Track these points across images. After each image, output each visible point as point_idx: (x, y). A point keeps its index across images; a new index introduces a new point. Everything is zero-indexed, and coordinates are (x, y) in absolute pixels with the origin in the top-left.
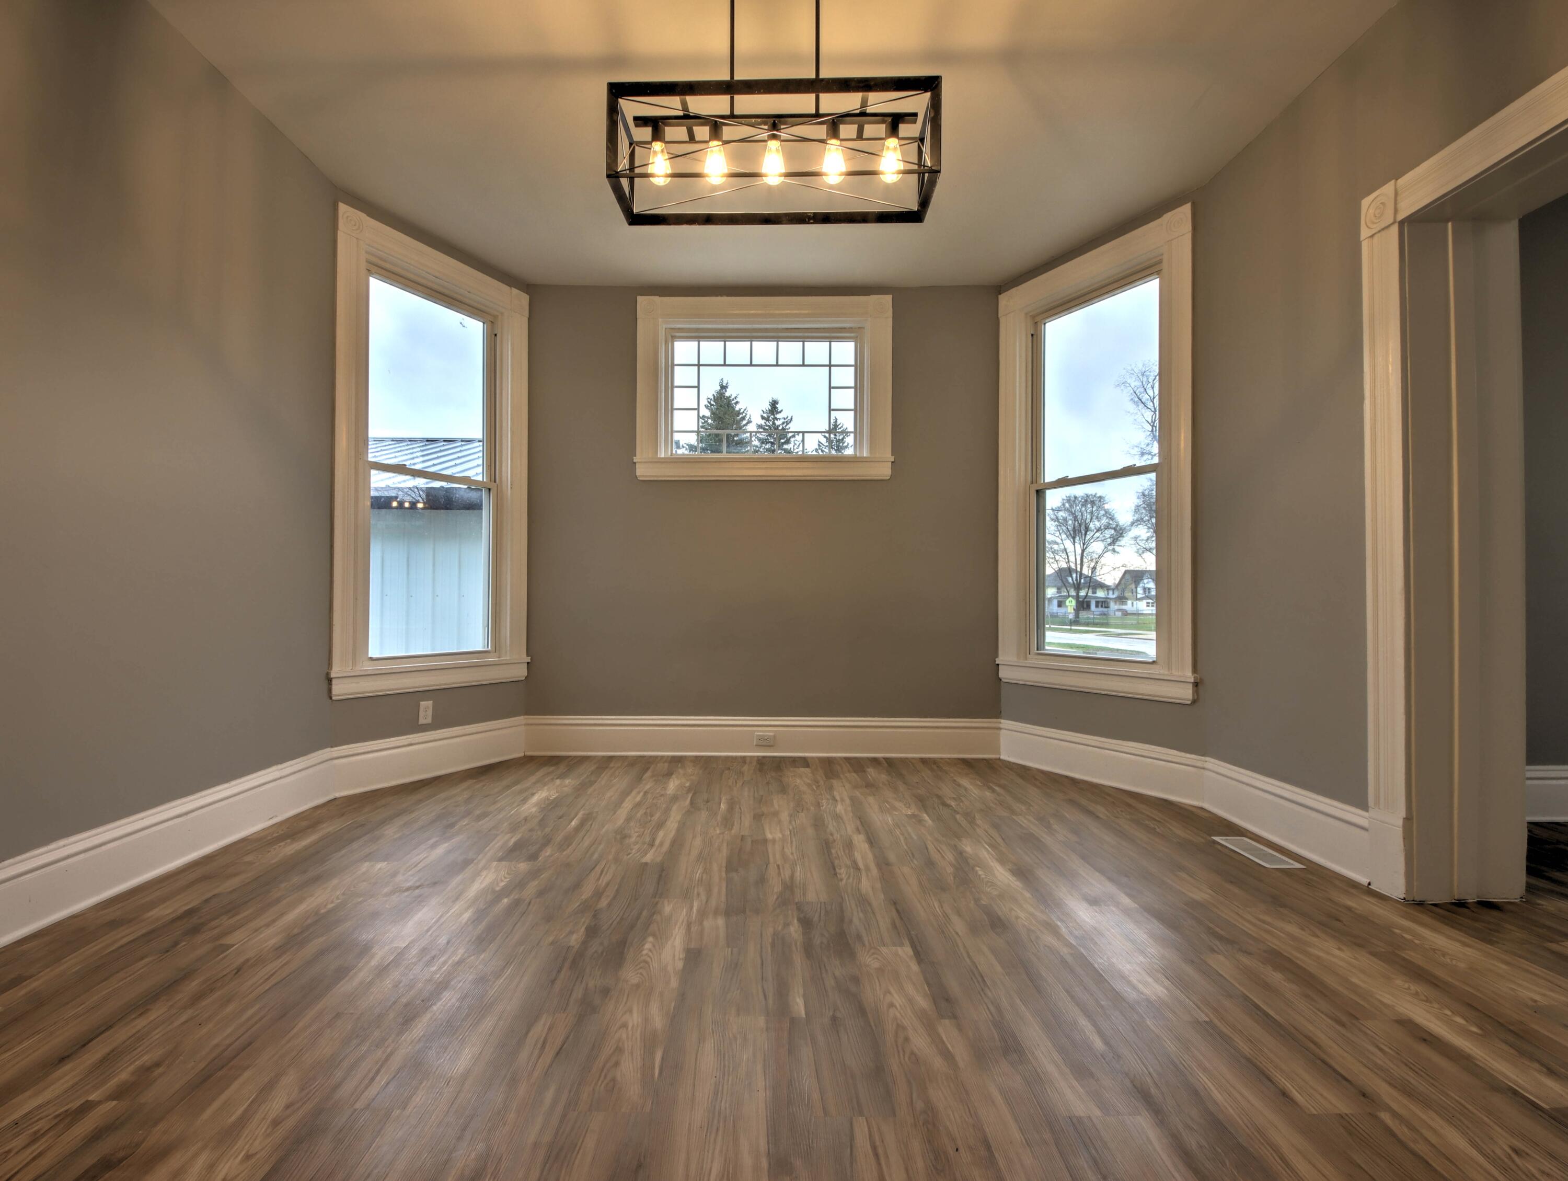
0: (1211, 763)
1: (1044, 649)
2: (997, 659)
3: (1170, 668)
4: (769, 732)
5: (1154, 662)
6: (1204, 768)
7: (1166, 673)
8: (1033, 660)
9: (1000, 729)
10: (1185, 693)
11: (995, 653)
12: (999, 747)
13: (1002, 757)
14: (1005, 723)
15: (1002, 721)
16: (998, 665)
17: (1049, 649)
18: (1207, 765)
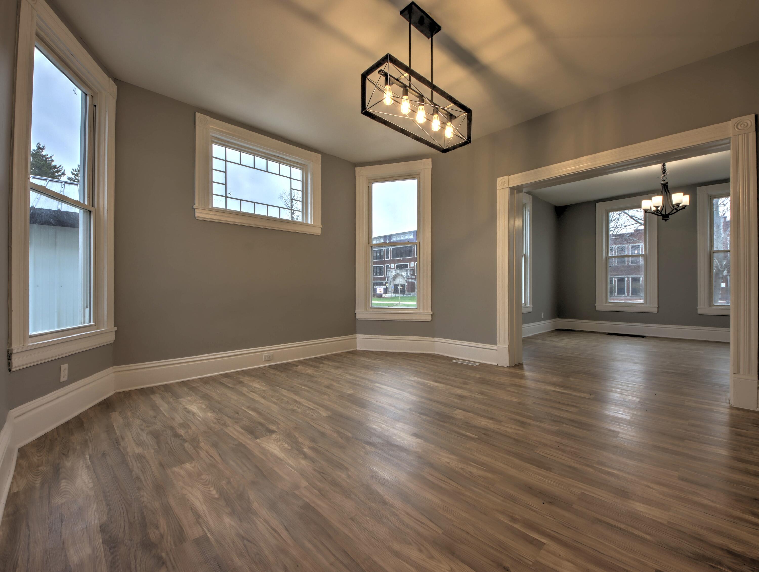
0: (437, 339)
1: (372, 306)
2: (355, 311)
3: (424, 310)
4: (270, 353)
5: (417, 309)
6: (435, 341)
7: (423, 312)
8: (370, 311)
9: (357, 338)
10: (429, 318)
11: (355, 309)
12: (356, 347)
13: (358, 349)
14: (358, 336)
15: (357, 335)
16: (356, 313)
17: (374, 306)
18: (435, 340)
